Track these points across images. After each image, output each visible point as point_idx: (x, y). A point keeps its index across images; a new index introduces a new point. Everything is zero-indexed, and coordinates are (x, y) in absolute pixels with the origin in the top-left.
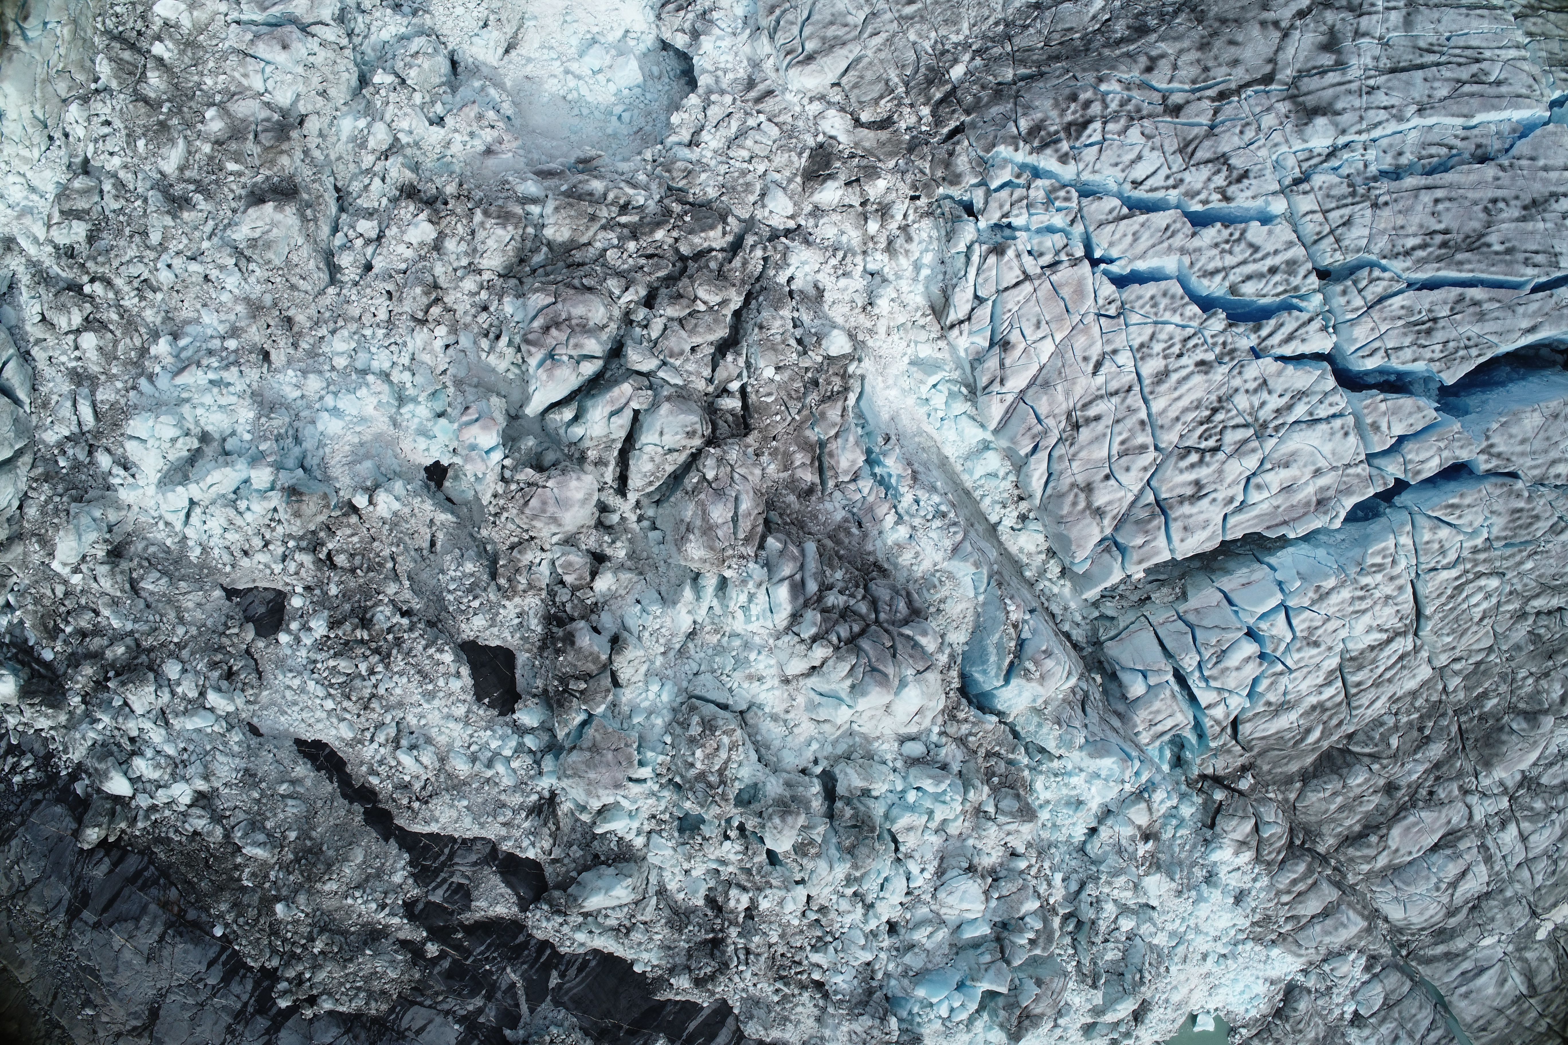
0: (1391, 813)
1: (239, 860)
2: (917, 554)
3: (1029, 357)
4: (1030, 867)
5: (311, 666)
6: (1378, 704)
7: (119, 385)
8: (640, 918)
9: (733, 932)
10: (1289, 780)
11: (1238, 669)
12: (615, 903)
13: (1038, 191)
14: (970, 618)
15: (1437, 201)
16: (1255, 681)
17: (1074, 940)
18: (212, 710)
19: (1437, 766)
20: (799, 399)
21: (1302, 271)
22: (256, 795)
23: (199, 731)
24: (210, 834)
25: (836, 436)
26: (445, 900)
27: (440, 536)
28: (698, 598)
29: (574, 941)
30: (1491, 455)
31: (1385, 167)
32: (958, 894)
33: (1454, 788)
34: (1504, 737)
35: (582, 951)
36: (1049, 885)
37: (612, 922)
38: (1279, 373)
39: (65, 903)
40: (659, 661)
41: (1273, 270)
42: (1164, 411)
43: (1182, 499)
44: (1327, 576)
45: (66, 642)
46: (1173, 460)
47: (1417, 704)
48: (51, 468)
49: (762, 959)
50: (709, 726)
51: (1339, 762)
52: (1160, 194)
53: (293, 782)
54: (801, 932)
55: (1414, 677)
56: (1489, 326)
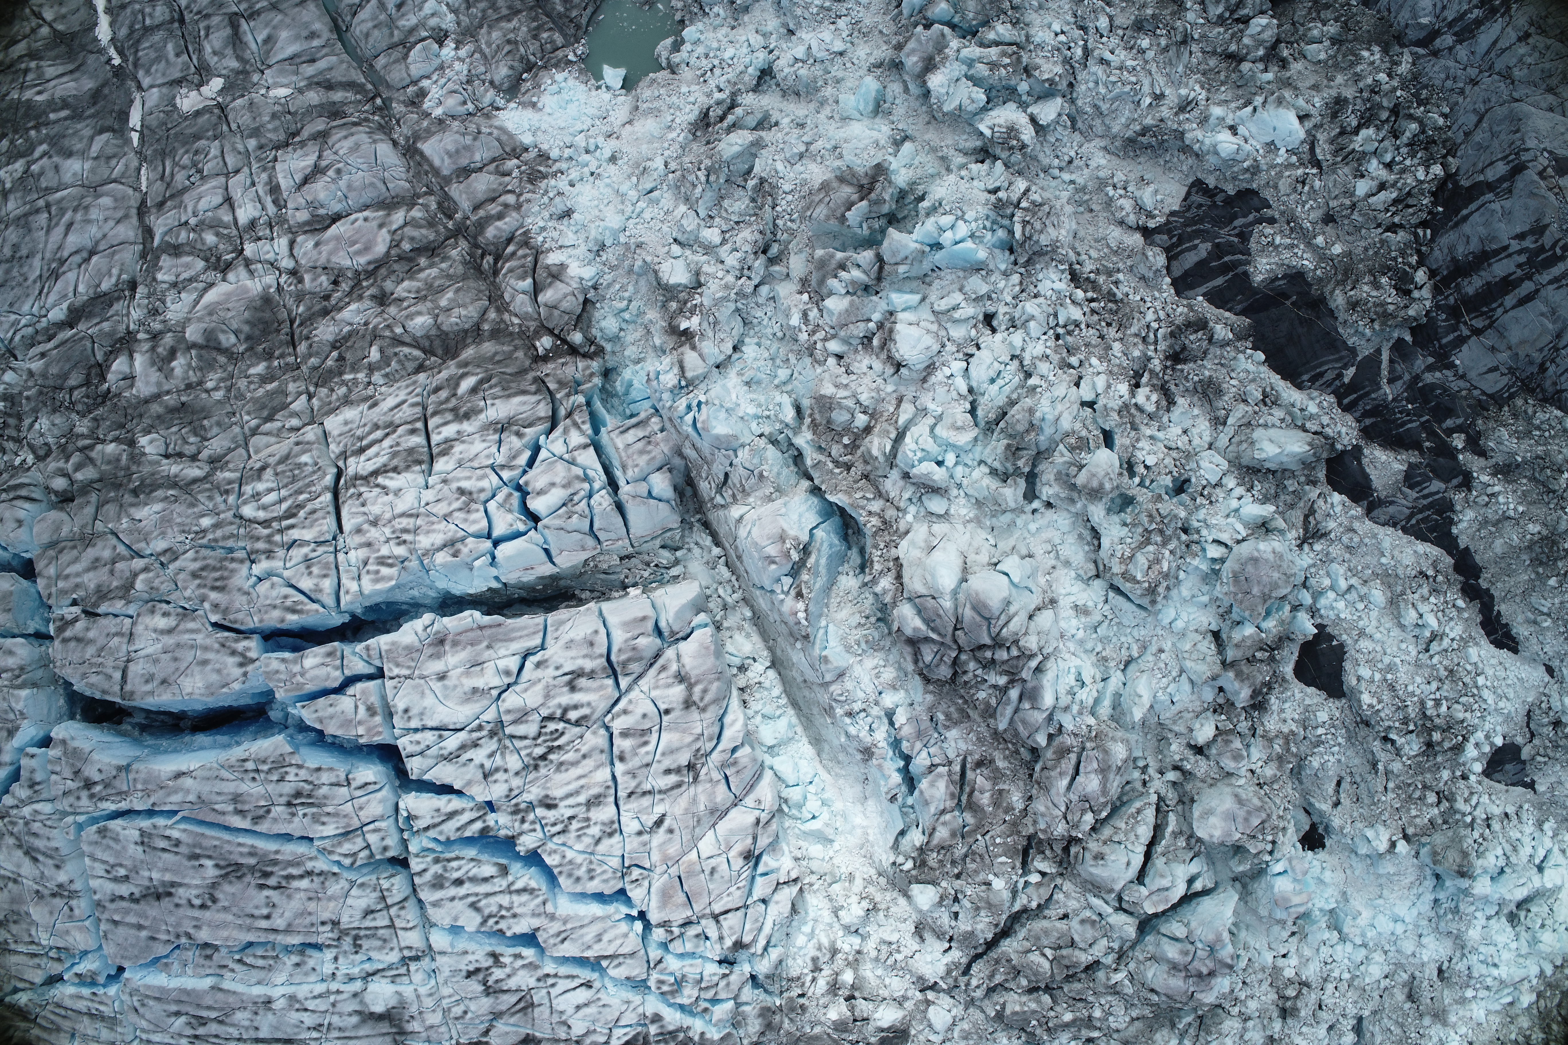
0: (383, 272)
2: (878, 676)
3: (727, 842)
4: (824, 341)
5: (1484, 715)
6: (391, 402)
8: (1249, 410)
9: (1156, 364)
10: (497, 333)
11: (553, 484)
12: (1272, 432)
13: (688, 995)
14: (834, 601)
15: (268, 917)
16: (531, 464)
17: (774, 234)
19: (325, 312)
20: (973, 854)
21: (428, 876)
25: (943, 812)
26: (1430, 480)
27: (1330, 791)
29: (1320, 405)
30: (243, 655)
31: (316, 954)
32: (919, 347)
33: (308, 283)
34: (246, 328)
35: (1314, 394)
37: (1278, 414)
38: (469, 783)
41: (459, 882)
42: (597, 767)
43: (591, 675)
44: (442, 566)
46: (594, 717)
47: (344, 389)
49: (1134, 330)
51: (437, 343)
52: (563, 970)
53: (1535, 622)
54: (1087, 345)
55: (346, 423)
56: (230, 788)
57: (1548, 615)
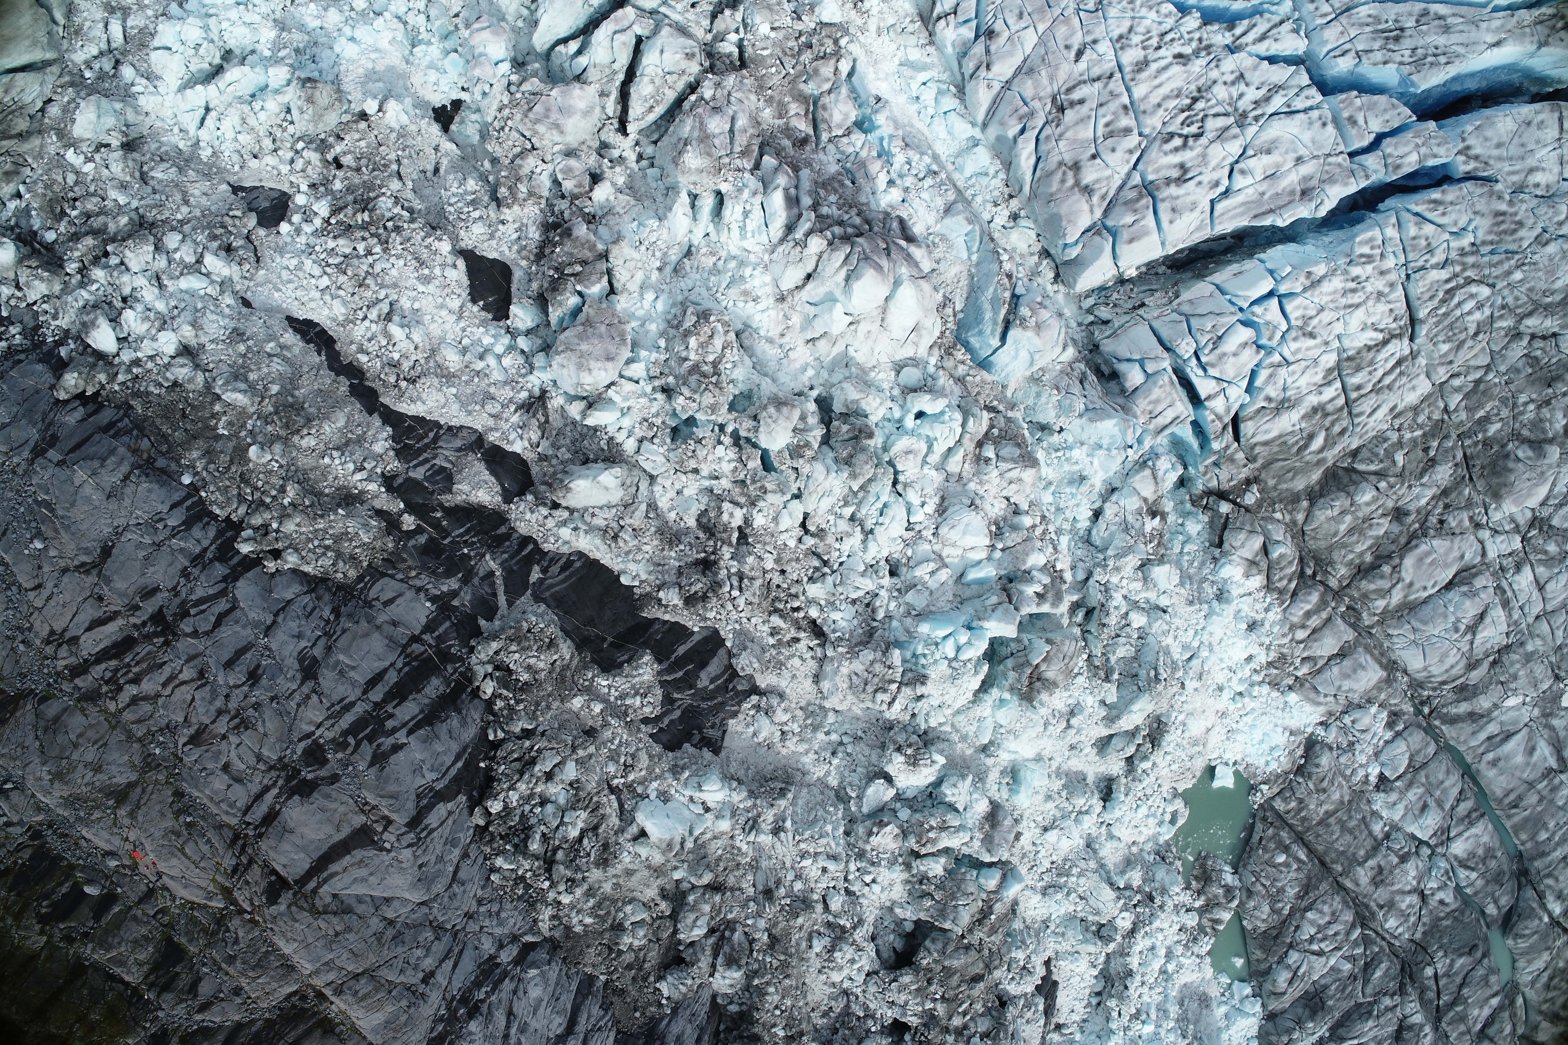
0: (1403, 540)
1: (217, 408)
2: (910, 216)
3: (1013, 45)
4: (1034, 526)
5: (310, 250)
6: (1380, 414)
7: (150, 13)
8: (628, 521)
9: (726, 552)
10: (1295, 499)
11: (1235, 355)
12: (603, 501)
14: (964, 282)
16: (1253, 374)
18: (208, 275)
19: (1445, 492)
20: (793, 56)
22: (242, 348)
23: (192, 294)
24: (191, 380)
25: (830, 92)
26: (426, 479)
27: (445, 162)
28: (695, 219)
29: (558, 538)
30: (1469, 157)
32: (960, 527)
33: (1465, 516)
34: (1511, 465)
35: (565, 550)
36: (1055, 548)
37: (599, 522)
38: (1255, 68)
39: (32, 443)
40: (655, 275)
42: (1146, 97)
44: (1316, 263)
45: (71, 223)
46: (1157, 143)
47: (1420, 420)
48: (77, 79)
49: (757, 585)
50: (704, 316)
51: (1345, 480)
53: (281, 347)
54: (798, 560)
55: (1414, 388)
56: (1455, 38)
57: (270, 355)
